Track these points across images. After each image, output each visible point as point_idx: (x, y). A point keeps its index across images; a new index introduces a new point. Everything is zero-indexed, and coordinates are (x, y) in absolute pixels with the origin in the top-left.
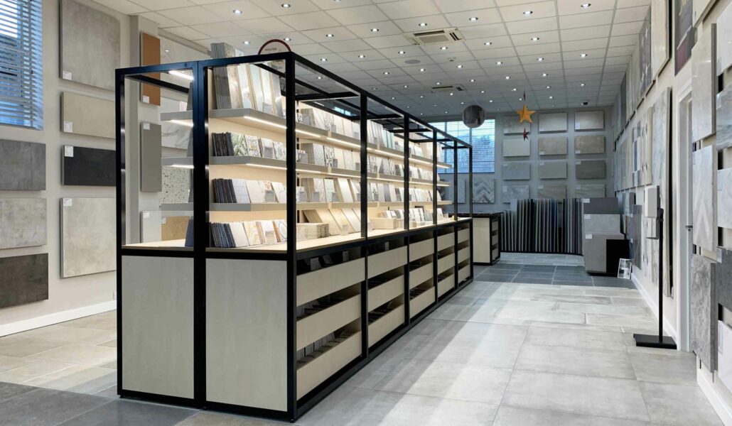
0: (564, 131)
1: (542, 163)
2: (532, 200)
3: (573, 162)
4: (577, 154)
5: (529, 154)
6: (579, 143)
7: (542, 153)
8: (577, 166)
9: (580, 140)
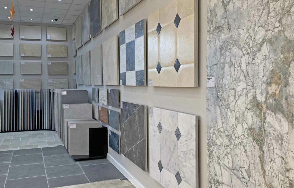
0: (39, 40)
1: (23, 62)
2: (16, 91)
3: (46, 63)
4: (49, 57)
5: (13, 56)
6: (50, 49)
7: (23, 55)
8: (49, 66)
9: (51, 47)
